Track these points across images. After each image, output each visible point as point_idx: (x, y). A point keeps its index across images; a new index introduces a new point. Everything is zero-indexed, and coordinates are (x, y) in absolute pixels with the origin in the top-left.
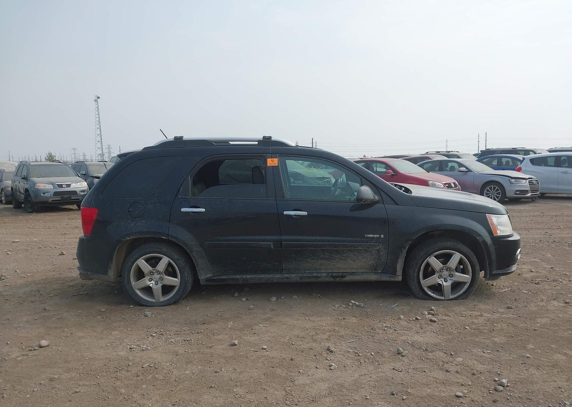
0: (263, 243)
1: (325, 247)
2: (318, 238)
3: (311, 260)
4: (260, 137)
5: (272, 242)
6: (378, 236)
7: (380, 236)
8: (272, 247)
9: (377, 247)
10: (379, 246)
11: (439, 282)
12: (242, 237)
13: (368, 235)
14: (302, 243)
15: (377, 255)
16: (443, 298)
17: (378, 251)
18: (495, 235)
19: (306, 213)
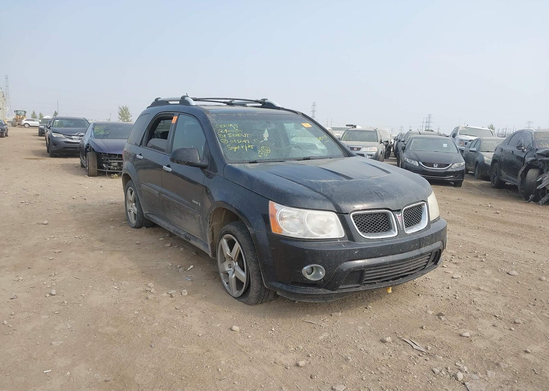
1: (176, 206)
2: (175, 196)
3: (174, 215)
5: (158, 192)
6: (197, 203)
7: (199, 204)
9: (198, 216)
11: (228, 272)
12: (151, 184)
13: (193, 201)
14: (168, 197)
15: (199, 223)
16: (230, 293)
17: (199, 219)
18: (273, 232)
19: (171, 169)
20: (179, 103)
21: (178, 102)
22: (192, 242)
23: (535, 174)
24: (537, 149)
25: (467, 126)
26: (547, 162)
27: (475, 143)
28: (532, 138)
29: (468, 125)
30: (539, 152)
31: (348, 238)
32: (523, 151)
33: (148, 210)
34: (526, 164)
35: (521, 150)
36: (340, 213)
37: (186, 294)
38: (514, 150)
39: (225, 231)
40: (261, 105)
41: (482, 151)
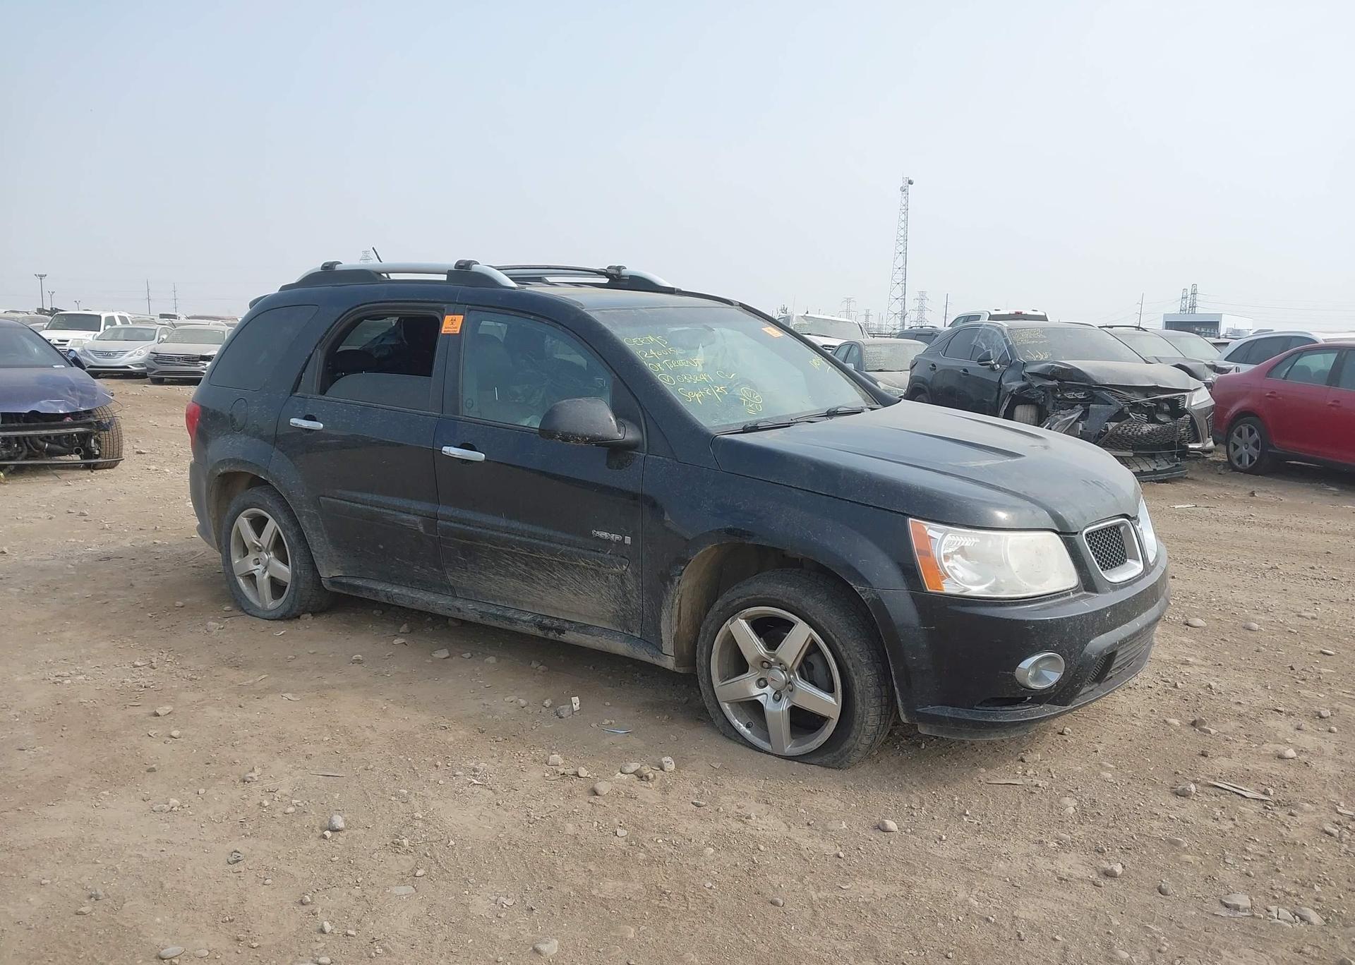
0: (405, 516)
1: (513, 548)
2: (503, 522)
3: (493, 574)
4: (450, 263)
5: (420, 517)
6: (618, 537)
7: (624, 539)
8: (421, 528)
9: (617, 568)
10: (621, 565)
11: (759, 698)
12: (376, 498)
13: (598, 533)
14: (472, 529)
15: (620, 588)
16: (767, 747)
17: (621, 576)
18: (929, 590)
19: (484, 455)
20: (445, 279)
21: (444, 277)
22: (571, 637)
23: (1029, 416)
24: (1024, 363)
25: (807, 315)
26: (1051, 391)
27: (845, 353)
28: (1007, 341)
29: (807, 313)
30: (1035, 368)
31: (1084, 586)
32: (993, 369)
33: (342, 569)
34: (1009, 397)
35: (988, 367)
36: (1064, 533)
37: (673, 767)
38: (967, 367)
39: (748, 599)
40: (606, 280)
41: (869, 369)
